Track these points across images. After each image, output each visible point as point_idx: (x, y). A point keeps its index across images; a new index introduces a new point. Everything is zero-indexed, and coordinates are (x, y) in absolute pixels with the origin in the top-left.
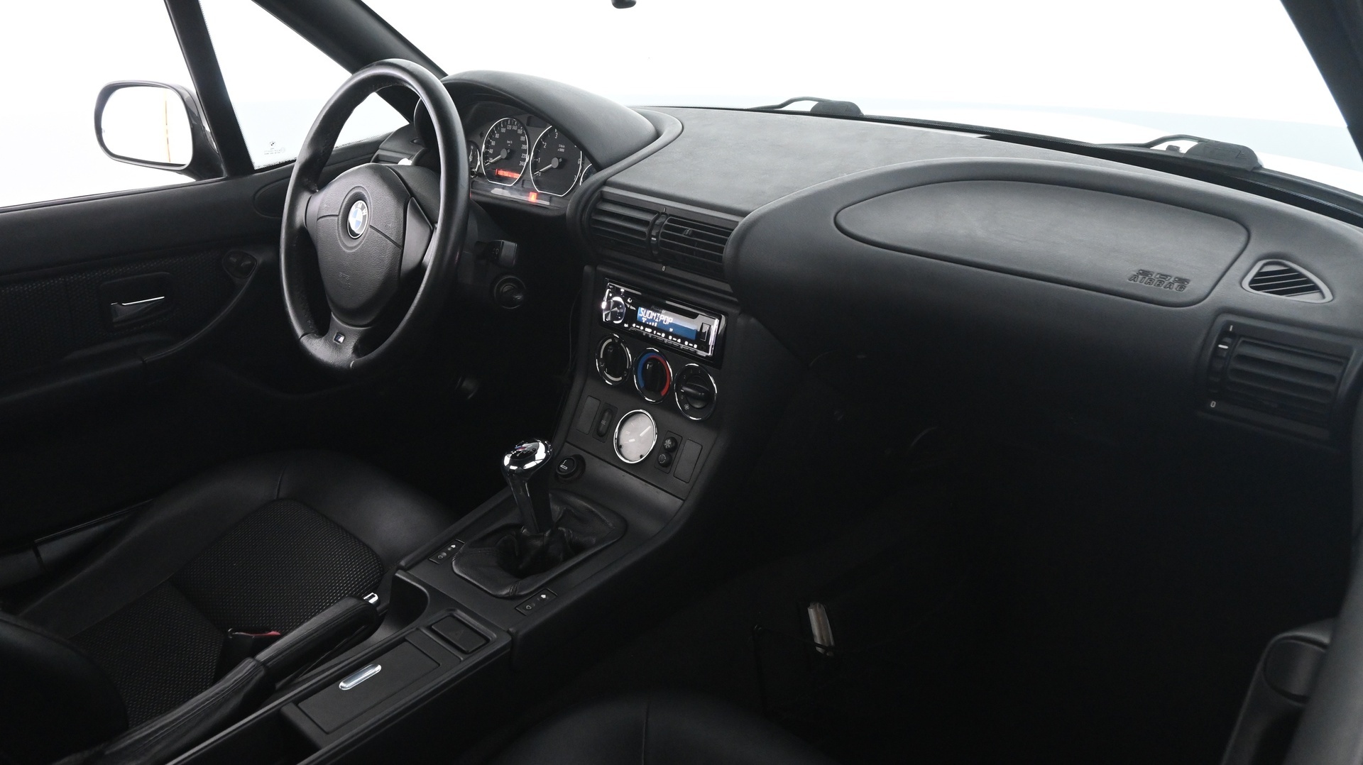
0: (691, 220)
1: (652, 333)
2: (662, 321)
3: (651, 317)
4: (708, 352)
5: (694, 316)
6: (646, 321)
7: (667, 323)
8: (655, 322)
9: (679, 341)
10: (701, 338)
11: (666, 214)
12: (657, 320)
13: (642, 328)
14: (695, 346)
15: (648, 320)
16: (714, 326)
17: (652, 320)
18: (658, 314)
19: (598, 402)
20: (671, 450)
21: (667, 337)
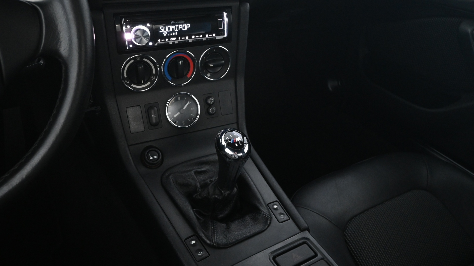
1: (177, 39)
2: (181, 29)
3: (171, 30)
4: (224, 35)
6: (167, 35)
7: (186, 29)
8: (175, 32)
9: (201, 36)
12: (177, 30)
13: (167, 40)
14: (214, 35)
15: (168, 33)
17: (173, 31)
18: (177, 26)
19: (138, 108)
20: (213, 103)
21: (190, 38)
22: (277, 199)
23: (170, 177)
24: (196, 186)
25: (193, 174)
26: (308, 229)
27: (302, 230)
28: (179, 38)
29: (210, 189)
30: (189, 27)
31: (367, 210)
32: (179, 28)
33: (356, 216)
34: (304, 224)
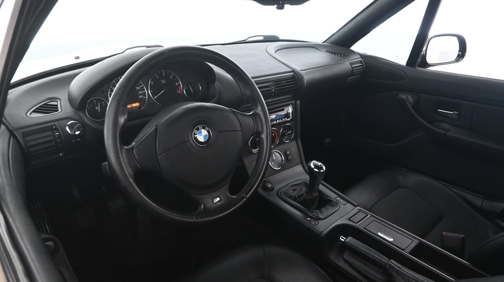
0: (283, 79)
2: (272, 118)
4: (290, 118)
5: (283, 110)
7: (274, 117)
9: (281, 120)
10: (287, 115)
11: (271, 81)
14: (286, 119)
16: (290, 109)
20: (289, 154)
21: (276, 122)
22: (337, 196)
23: (282, 193)
24: (295, 196)
25: (292, 191)
26: (358, 206)
27: (356, 206)
28: (272, 123)
29: (305, 195)
30: (275, 116)
31: (378, 202)
32: (271, 117)
33: (373, 206)
34: (356, 204)
